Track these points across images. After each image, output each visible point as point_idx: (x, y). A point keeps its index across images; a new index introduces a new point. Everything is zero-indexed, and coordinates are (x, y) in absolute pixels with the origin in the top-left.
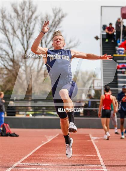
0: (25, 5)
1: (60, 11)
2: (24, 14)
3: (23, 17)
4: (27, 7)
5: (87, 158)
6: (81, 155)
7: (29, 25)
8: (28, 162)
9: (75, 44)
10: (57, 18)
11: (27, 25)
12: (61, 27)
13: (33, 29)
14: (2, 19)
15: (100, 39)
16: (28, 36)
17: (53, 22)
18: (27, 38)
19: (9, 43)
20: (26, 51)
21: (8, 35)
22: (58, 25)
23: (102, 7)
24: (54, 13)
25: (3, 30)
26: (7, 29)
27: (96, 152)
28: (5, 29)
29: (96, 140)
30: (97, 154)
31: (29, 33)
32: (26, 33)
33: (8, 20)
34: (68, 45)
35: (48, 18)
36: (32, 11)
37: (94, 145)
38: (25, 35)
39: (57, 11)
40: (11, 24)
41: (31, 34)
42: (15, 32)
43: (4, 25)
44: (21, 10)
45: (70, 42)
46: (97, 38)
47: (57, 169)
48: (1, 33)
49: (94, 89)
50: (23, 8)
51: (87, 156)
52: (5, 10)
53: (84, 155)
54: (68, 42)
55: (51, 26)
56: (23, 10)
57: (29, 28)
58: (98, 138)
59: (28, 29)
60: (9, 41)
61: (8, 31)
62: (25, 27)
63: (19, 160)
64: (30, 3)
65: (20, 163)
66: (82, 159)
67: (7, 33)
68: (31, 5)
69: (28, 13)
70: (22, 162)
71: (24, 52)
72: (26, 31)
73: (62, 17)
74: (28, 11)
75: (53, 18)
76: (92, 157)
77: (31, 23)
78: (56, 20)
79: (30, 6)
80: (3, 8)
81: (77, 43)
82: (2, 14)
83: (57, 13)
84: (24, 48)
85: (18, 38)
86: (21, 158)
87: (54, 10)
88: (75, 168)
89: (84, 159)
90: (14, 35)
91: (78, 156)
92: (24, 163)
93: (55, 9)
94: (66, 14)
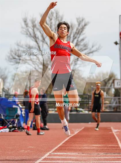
0: (53, 15)
1: (83, 20)
2: (51, 23)
3: (51, 26)
4: (54, 17)
5: (110, 148)
6: (105, 145)
8: (58, 152)
9: (97, 48)
10: (81, 27)
12: (84, 34)
14: (32, 28)
15: (119, 44)
17: (77, 30)
19: (39, 49)
21: (38, 42)
22: (82, 32)
23: (120, 16)
24: (78, 22)
25: (33, 37)
26: (37, 36)
27: (117, 142)
28: (36, 37)
29: (117, 132)
30: (118, 144)
33: (38, 29)
34: (90, 49)
35: (73, 26)
36: (58, 20)
37: (116, 136)
39: (81, 20)
40: (40, 33)
42: (44, 39)
43: (34, 33)
44: (49, 20)
45: (93, 47)
46: (116, 43)
47: (84, 157)
48: (32, 40)
49: (114, 88)
50: (51, 18)
51: (110, 146)
52: (35, 20)
53: (107, 145)
54: (91, 47)
55: (76, 33)
56: (51, 19)
58: (119, 130)
60: (39, 47)
61: (38, 39)
63: (51, 150)
64: (57, 14)
65: (52, 153)
66: (106, 148)
67: (37, 40)
68: (58, 16)
69: (56, 22)
70: (53, 152)
73: (85, 25)
74: (55, 20)
75: (77, 26)
76: (114, 147)
78: (80, 28)
79: (56, 16)
80: (33, 19)
81: (99, 47)
82: (33, 24)
83: (80, 22)
85: (47, 44)
86: (52, 148)
87: (77, 19)
88: (100, 157)
89: (107, 149)
90: (43, 42)
91: (102, 146)
92: (55, 152)
93: (79, 18)
94: (88, 23)
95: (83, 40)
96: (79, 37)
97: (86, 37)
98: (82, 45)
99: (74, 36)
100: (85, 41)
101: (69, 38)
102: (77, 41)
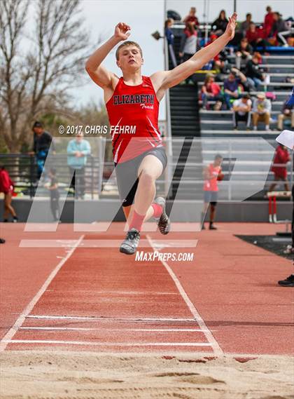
5: (161, 301)
7: (15, 7)
11: (12, 7)
12: (80, 11)
13: (24, 14)
15: (163, 38)
16: (13, 30)
18: (11, 34)
20: (9, 61)
31: (16, 24)
32: (9, 23)
38: (8, 28)
41: (19, 26)
46: (157, 36)
57: (16, 14)
59: (13, 14)
62: (7, 10)
63: (25, 307)
71: (5, 62)
72: (9, 19)
76: (169, 298)
77: (18, 3)
84: (5, 54)
89: (156, 304)
95: (77, 24)
96: (68, 19)
97: (84, 19)
98: (75, 37)
99: (56, 16)
100: (81, 28)
101: (44, 20)
102: (64, 26)
